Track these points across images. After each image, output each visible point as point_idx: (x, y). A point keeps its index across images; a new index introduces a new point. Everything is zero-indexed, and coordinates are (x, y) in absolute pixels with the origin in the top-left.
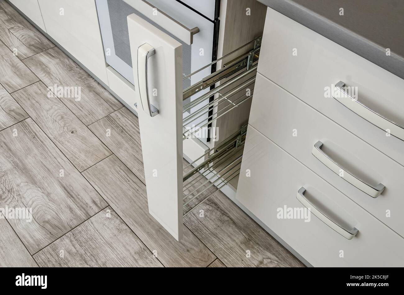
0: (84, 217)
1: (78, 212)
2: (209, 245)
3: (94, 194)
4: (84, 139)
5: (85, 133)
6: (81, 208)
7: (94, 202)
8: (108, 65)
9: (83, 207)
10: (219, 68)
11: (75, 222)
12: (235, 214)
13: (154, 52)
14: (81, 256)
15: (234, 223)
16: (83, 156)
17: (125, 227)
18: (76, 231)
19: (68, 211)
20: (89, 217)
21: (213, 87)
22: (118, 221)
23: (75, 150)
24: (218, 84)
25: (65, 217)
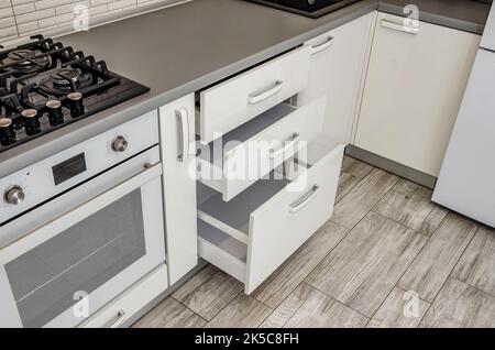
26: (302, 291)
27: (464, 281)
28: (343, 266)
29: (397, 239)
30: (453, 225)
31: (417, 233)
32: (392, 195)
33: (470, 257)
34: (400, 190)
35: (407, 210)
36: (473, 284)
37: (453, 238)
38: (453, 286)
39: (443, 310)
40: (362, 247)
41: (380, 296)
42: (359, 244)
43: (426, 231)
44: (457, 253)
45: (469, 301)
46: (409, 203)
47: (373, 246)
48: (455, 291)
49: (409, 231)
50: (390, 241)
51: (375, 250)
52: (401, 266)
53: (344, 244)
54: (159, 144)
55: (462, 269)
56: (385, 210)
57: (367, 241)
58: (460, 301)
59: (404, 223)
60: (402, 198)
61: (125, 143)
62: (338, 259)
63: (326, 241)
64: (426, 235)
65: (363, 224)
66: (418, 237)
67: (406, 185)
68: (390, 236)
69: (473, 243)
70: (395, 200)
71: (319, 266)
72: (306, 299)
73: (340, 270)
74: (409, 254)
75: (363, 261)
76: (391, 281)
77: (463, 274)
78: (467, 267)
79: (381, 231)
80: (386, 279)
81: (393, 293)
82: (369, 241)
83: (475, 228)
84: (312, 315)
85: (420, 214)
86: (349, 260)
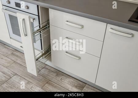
0: (9, 78)
1: (8, 77)
2: (47, 78)
3: (11, 72)
4: (6, 60)
5: (6, 58)
6: (8, 76)
7: (12, 74)
8: (11, 38)
9: (9, 76)
10: (41, 27)
11: (7, 80)
12: (53, 70)
13: (24, 19)
14: (10, 87)
15: (53, 71)
16: (6, 64)
17: (22, 78)
18: (8, 81)
19: (4, 77)
20: (11, 78)
21: (40, 32)
22: (20, 77)
23: (4, 63)
24: (41, 31)
25: (4, 79)
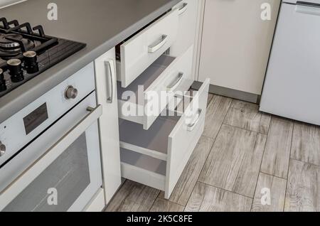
26: (200, 189)
27: (300, 160)
28: (220, 165)
29: (247, 140)
30: (277, 124)
31: (258, 134)
32: (232, 111)
33: (297, 144)
34: (235, 107)
35: (245, 120)
36: (306, 161)
37: (282, 132)
38: (295, 165)
39: (296, 183)
40: (227, 149)
41: (252, 182)
42: (224, 147)
43: (263, 132)
44: (288, 143)
45: (309, 172)
46: (245, 114)
47: (234, 147)
48: (298, 168)
49: (252, 133)
50: (243, 142)
51: (236, 150)
52: (258, 158)
53: (215, 150)
54: (95, 90)
55: (295, 152)
56: (232, 122)
57: (229, 144)
58: (303, 174)
59: (247, 128)
60: (239, 112)
61: (75, 90)
62: (215, 161)
63: (202, 150)
64: (264, 134)
65: (222, 134)
66: (260, 136)
67: (238, 103)
68: (242, 139)
69: (294, 134)
70: (235, 114)
71: (204, 169)
72: (204, 193)
73: (219, 168)
74: (259, 148)
75: (232, 159)
76: (256, 169)
77: (297, 155)
78: (298, 150)
79: (235, 136)
80: (251, 169)
81: (260, 177)
82: (230, 144)
83: (292, 124)
84: (213, 204)
85: (255, 121)
86: (222, 160)
